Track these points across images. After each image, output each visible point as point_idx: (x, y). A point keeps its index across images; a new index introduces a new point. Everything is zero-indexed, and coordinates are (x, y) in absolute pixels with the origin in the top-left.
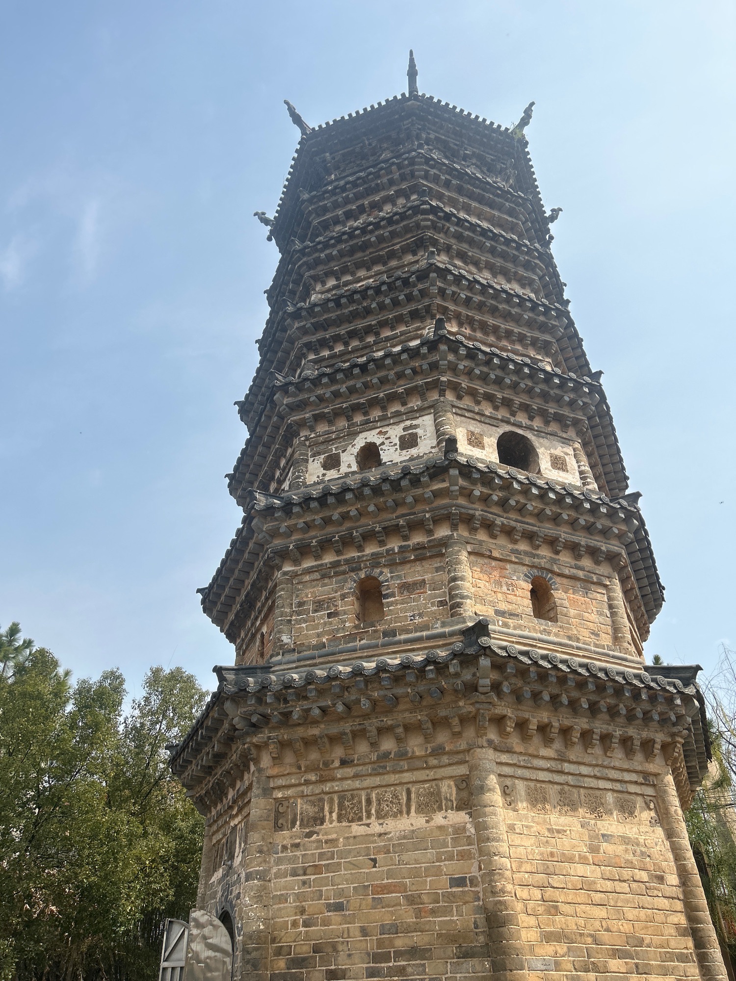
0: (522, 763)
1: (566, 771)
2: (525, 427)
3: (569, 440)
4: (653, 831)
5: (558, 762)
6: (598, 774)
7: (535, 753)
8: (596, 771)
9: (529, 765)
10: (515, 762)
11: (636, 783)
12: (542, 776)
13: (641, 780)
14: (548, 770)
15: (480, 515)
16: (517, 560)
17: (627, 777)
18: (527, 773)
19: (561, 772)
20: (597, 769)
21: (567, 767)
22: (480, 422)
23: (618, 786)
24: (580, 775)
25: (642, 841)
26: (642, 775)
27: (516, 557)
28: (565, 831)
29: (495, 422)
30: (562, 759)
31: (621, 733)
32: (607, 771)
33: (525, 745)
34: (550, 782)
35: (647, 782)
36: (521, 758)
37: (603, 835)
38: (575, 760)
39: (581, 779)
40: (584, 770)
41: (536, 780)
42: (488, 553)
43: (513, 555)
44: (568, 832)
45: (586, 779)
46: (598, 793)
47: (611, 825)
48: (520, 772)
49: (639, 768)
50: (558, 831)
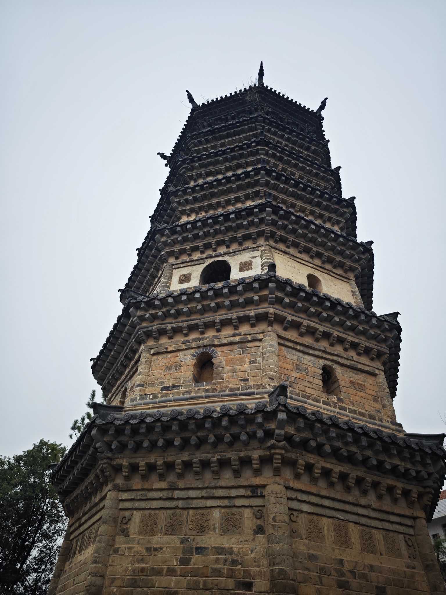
0: (139, 497)
1: (176, 497)
2: (223, 254)
3: (258, 247)
4: (254, 540)
5: (170, 491)
6: (205, 495)
7: (149, 487)
8: (204, 493)
9: (145, 498)
10: (133, 497)
11: (243, 497)
12: (155, 504)
13: (249, 493)
14: (160, 499)
15: (156, 328)
16: (186, 347)
17: (234, 493)
18: (143, 504)
19: (172, 499)
20: (205, 491)
21: (177, 494)
22: (191, 266)
23: (226, 502)
24: (188, 498)
25: (235, 550)
26: (250, 489)
27: (186, 346)
28: (162, 548)
29: (201, 261)
30: (173, 488)
31: (219, 457)
32: (214, 491)
33: (142, 483)
34: (162, 508)
35: (255, 495)
36: (139, 493)
37: (197, 549)
38: (183, 487)
39: (190, 501)
40: (192, 494)
41: (150, 509)
42: (165, 350)
43: (183, 345)
44: (164, 549)
45: (195, 501)
46: (205, 511)
47: (210, 538)
48: (137, 504)
49: (245, 483)
50: (156, 549)
